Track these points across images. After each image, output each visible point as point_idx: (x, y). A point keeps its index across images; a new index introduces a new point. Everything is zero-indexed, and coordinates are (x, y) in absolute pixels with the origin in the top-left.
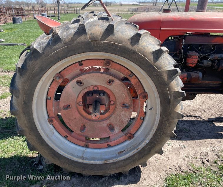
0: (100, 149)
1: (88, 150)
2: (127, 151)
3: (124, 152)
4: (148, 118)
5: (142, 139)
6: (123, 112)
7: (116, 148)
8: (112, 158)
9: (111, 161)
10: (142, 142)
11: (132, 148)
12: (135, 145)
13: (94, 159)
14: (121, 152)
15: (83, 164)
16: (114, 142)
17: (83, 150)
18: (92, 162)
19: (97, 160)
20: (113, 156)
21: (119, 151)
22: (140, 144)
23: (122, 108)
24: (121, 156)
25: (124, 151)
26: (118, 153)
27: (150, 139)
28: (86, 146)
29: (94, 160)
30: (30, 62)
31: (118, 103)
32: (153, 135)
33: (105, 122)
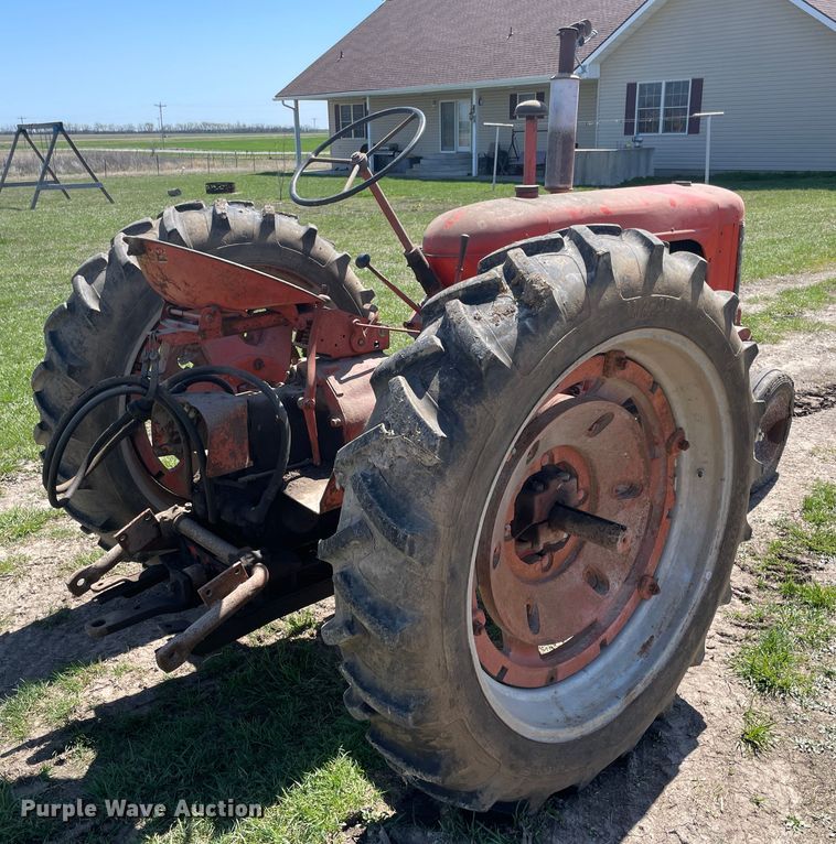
0: (584, 669)
1: (563, 690)
2: (660, 633)
3: (655, 642)
4: (684, 507)
5: (687, 576)
6: (621, 512)
7: (623, 642)
8: (637, 677)
9: (640, 688)
10: (693, 583)
11: (669, 617)
12: (674, 603)
13: (596, 709)
14: (645, 647)
15: (583, 738)
16: (614, 625)
17: (549, 698)
18: (599, 721)
19: (609, 706)
20: (632, 670)
21: (638, 648)
22: (689, 594)
23: (615, 501)
24: (657, 656)
25: (652, 637)
26: (641, 653)
27: (713, 565)
28: (552, 681)
29: (602, 711)
30: (472, 409)
31: (604, 490)
32: (721, 549)
33: (571, 569)
